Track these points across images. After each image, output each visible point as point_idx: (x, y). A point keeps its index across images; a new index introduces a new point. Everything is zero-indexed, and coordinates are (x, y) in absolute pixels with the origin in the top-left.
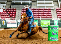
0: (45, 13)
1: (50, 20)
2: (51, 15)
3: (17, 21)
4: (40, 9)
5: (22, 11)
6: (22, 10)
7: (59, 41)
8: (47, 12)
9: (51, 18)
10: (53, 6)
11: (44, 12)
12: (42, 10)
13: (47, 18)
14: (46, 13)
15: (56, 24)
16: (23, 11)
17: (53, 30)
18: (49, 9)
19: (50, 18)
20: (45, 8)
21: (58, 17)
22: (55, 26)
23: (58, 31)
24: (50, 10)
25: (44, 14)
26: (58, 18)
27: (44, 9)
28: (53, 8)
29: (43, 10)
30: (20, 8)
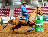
4: (28, 8)
6: (14, 9)
7: (44, 32)
10: (38, 5)
15: (41, 19)
16: (15, 10)
20: (32, 7)
23: (43, 24)
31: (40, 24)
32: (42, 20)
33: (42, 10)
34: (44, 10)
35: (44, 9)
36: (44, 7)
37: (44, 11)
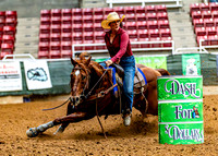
0: (141, 27)
1: (165, 56)
2: (169, 35)
3: (22, 63)
4: (121, 8)
5: (43, 23)
6: (44, 15)
7: (206, 143)
8: (150, 23)
9: (170, 45)
11: (139, 23)
12: (129, 12)
13: (153, 46)
14: (145, 27)
15: (192, 72)
16: (45, 19)
17: (178, 98)
18: (158, 7)
19: (165, 45)
20: (143, 6)
21: (201, 40)
22: (189, 80)
23: (201, 100)
24: (165, 10)
25: (140, 32)
26: (201, 47)
27: (137, 8)
28: (178, 5)
29: (133, 11)
30: (35, 9)
31: (182, 98)
32: (197, 75)
33: (196, 21)
34: (207, 21)
35: (206, 17)
36: (208, 8)
37: (209, 29)
